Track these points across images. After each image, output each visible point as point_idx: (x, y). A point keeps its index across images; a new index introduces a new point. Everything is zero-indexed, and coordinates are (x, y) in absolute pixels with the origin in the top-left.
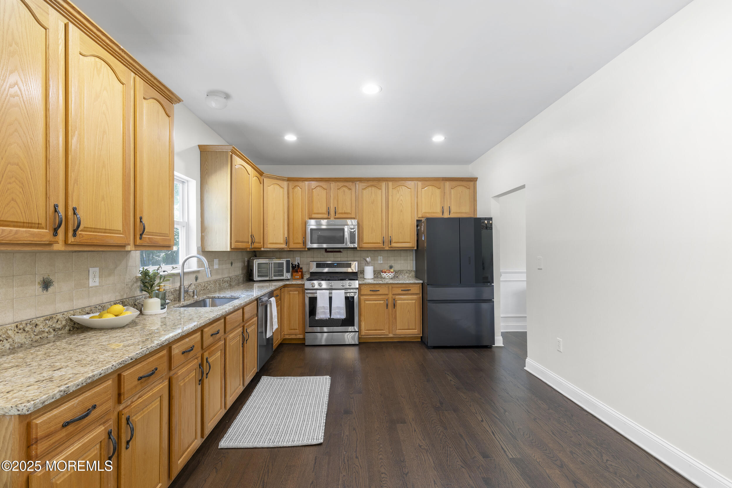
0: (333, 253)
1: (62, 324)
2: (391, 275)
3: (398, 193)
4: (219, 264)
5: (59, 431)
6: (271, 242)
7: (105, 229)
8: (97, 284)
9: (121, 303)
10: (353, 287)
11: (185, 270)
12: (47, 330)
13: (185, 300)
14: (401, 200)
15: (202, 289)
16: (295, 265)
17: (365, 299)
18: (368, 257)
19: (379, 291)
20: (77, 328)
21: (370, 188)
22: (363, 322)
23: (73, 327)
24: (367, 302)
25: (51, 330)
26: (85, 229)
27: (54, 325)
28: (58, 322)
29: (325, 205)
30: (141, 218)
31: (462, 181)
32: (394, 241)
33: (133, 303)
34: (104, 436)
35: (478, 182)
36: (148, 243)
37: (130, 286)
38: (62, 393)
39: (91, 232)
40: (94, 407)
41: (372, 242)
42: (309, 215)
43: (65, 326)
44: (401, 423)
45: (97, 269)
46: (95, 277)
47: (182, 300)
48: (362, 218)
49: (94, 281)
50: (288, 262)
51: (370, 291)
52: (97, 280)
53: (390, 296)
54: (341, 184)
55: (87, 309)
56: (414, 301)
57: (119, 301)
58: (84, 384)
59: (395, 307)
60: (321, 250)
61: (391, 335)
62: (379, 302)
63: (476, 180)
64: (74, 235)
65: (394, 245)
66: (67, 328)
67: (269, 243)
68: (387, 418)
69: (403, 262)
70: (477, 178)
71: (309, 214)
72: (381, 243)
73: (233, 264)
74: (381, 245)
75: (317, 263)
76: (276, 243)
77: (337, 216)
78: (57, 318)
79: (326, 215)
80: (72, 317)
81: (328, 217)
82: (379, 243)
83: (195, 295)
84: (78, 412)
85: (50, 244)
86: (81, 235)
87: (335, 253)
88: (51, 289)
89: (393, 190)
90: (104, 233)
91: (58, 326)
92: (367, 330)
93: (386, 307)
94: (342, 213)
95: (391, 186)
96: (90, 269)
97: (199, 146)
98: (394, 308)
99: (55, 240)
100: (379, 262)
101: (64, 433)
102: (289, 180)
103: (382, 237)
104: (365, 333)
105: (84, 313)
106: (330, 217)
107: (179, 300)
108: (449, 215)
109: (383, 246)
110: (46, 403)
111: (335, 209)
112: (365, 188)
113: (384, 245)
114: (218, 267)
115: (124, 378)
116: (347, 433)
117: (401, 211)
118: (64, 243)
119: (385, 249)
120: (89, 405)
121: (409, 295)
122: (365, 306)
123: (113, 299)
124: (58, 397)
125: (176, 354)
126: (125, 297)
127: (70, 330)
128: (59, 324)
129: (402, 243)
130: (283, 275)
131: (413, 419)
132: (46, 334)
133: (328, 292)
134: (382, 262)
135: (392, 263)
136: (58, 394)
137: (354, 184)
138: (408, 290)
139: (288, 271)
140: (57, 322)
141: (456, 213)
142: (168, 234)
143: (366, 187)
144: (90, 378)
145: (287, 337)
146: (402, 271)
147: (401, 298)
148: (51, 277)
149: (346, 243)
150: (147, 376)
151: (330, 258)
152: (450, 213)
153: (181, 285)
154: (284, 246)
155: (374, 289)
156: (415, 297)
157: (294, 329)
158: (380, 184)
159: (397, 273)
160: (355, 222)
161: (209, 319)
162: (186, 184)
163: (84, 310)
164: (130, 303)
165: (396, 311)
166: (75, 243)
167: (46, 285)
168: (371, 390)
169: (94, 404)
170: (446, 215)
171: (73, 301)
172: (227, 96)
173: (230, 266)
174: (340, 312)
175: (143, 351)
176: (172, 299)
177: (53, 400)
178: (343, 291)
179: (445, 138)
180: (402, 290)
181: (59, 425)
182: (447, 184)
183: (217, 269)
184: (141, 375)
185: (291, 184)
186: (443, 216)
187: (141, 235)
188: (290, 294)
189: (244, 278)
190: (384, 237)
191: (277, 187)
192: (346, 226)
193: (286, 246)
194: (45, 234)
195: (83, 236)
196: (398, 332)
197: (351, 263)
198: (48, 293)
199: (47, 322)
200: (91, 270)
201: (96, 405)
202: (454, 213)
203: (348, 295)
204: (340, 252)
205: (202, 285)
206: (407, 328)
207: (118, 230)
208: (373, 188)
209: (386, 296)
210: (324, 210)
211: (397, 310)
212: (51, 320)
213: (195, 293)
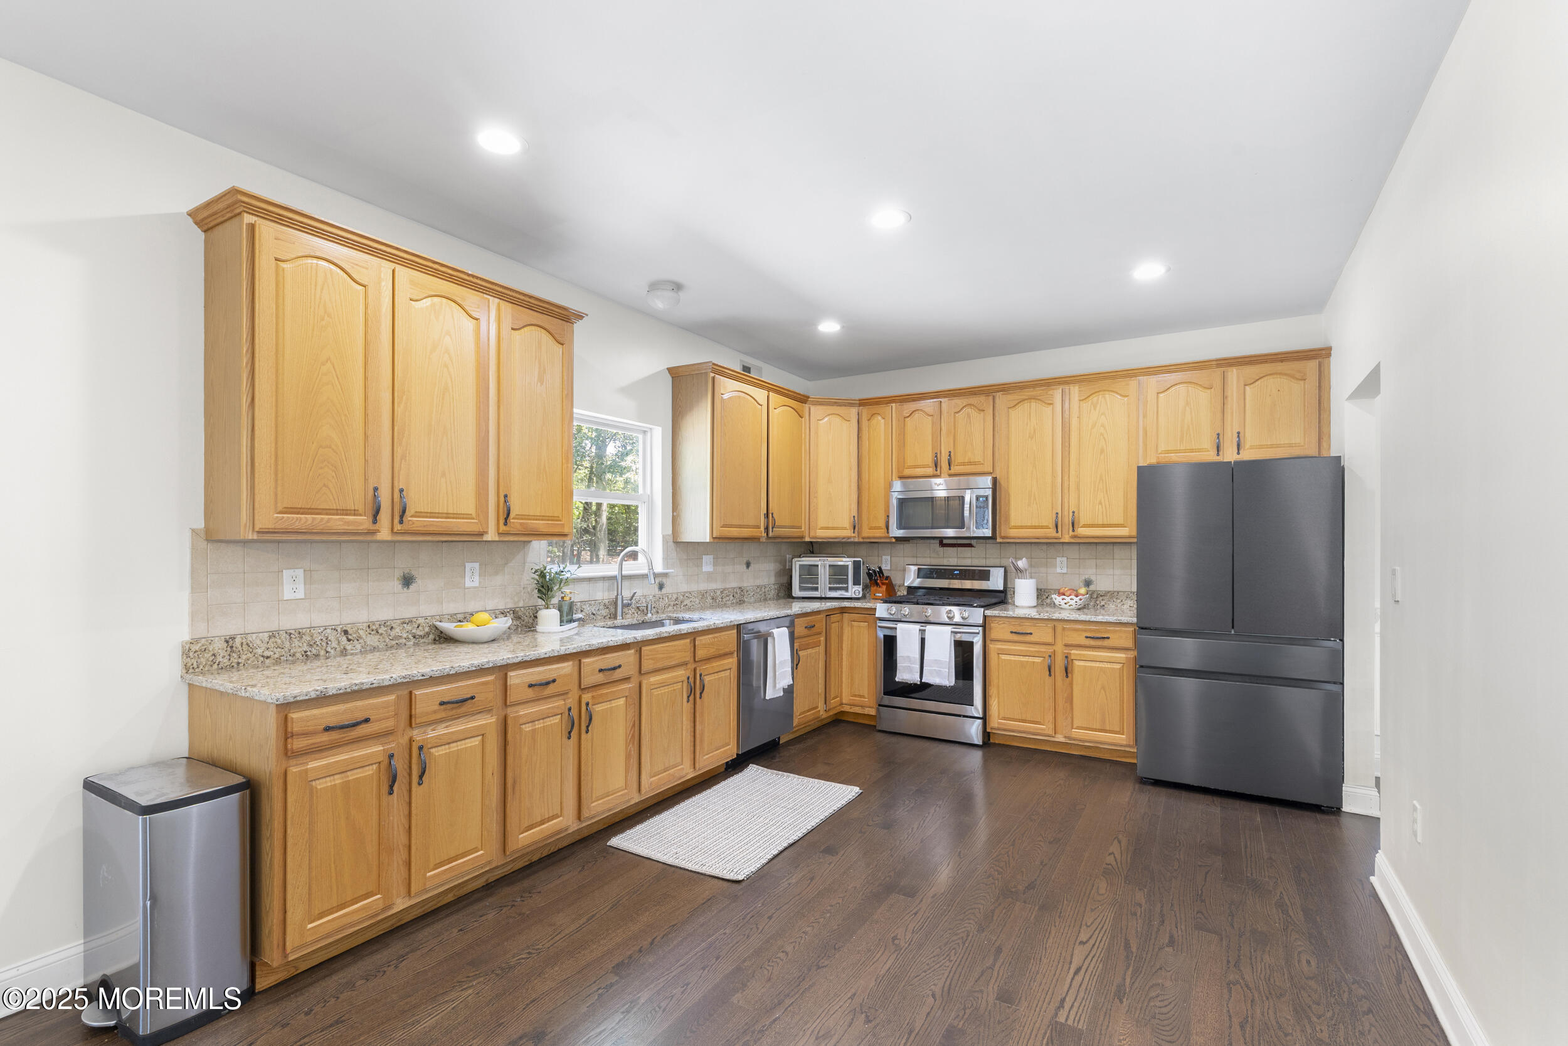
0: (955, 549)
1: (424, 630)
2: (1074, 601)
3: (1095, 409)
4: (715, 564)
5: (319, 733)
6: (822, 526)
7: (447, 513)
8: (476, 584)
9: (512, 612)
10: (971, 621)
11: (624, 573)
12: (405, 635)
13: (623, 619)
14: (1103, 425)
15: (672, 603)
16: (874, 571)
17: (999, 649)
18: (1021, 559)
19: (1031, 634)
20: (444, 638)
21: (1026, 405)
22: (993, 699)
23: (440, 637)
24: (1003, 657)
25: (410, 636)
26: (417, 514)
27: (414, 631)
28: (420, 627)
29: (930, 448)
30: (506, 496)
31: (1282, 361)
32: (1082, 523)
33: (531, 614)
34: (384, 759)
35: (1334, 360)
36: (519, 531)
37: (529, 590)
38: (318, 693)
39: (426, 517)
40: (367, 720)
41: (1029, 524)
42: (899, 472)
43: (428, 634)
44: (904, 895)
45: (477, 565)
46: (473, 575)
47: (619, 617)
48: (1008, 472)
49: (472, 579)
50: (857, 565)
51: (1012, 632)
52: (477, 578)
53: (1059, 648)
54: (959, 402)
55: (458, 616)
56: (1118, 666)
57: (508, 610)
58: (349, 690)
59: (1070, 675)
60: (932, 541)
61: (1060, 738)
62: (1031, 659)
63: (1329, 355)
64: (401, 522)
65: (1082, 531)
66: (431, 637)
67: (819, 527)
68: (888, 879)
69: (1118, 572)
70: (1330, 349)
71: (898, 469)
72: (1051, 526)
73: (752, 565)
74: (1051, 532)
75: (919, 569)
76: (833, 528)
77: (952, 471)
78: (418, 622)
79: (931, 469)
80: (438, 624)
81: (935, 472)
82: (1047, 527)
83: (649, 612)
84: (346, 719)
85: (373, 533)
86: (410, 522)
87: (960, 549)
88: (413, 587)
89: (1081, 403)
90: (446, 518)
91: (419, 632)
92: (1004, 719)
93: (1048, 673)
94: (963, 464)
95: (1077, 395)
96: (467, 564)
97: (669, 370)
98: (1067, 676)
99: (375, 528)
100: (1059, 570)
101: (325, 738)
102: (863, 403)
103: (1054, 512)
104: (999, 723)
105: (454, 620)
106: (938, 472)
107: (615, 618)
108: (1238, 453)
109: (1054, 534)
110: (298, 698)
111: (950, 455)
112: (1015, 405)
113: (1057, 532)
114: (712, 570)
115: (416, 697)
116: (794, 881)
117: (1102, 451)
118: (390, 532)
119: (1062, 541)
120: (360, 716)
121: (1106, 650)
122: (999, 664)
123: (501, 606)
124: (313, 695)
125: (514, 684)
126: (521, 604)
127: (435, 640)
128: (421, 631)
129: (1103, 526)
130: (846, 589)
131: (935, 895)
132: (404, 641)
133: (917, 627)
134: (1064, 570)
135: (1090, 573)
136: (313, 692)
137: (991, 398)
138: (1104, 638)
139: (856, 582)
140: (418, 627)
141: (1261, 447)
142: (558, 517)
143: (1018, 403)
144: (356, 685)
145: (847, 708)
146: (1116, 594)
147: (1084, 655)
148: (413, 573)
149: (969, 528)
150: (457, 702)
151: (950, 560)
152: (1238, 450)
153: (618, 595)
154: (848, 533)
155: (1021, 631)
156: (1121, 656)
157: (860, 696)
158: (1051, 392)
159: (1095, 599)
160: (988, 481)
161: (590, 645)
162: (649, 434)
163: (455, 617)
164: (527, 614)
165: (1071, 684)
166: (403, 531)
167: (407, 581)
168: (913, 828)
169: (367, 716)
170: (1230, 455)
171: (442, 604)
172: (678, 287)
173: (745, 568)
174: (941, 672)
175: (445, 669)
176: (605, 615)
177: (307, 698)
178: (949, 629)
179: (1169, 270)
180: (1087, 637)
181: (319, 727)
182: (1233, 374)
183: (709, 573)
184: (446, 700)
185: (865, 411)
186: (1218, 458)
187: (506, 519)
188: (852, 626)
189: (779, 591)
190: (1057, 513)
191: (837, 420)
192: (968, 492)
193: (854, 532)
194: (363, 521)
195: (413, 523)
196: (1077, 733)
197: (989, 570)
198: (410, 591)
199: (405, 625)
200: (468, 566)
201: (370, 719)
202: (1252, 447)
203: (958, 637)
204: (970, 545)
205: (670, 597)
206: (1098, 727)
207: (468, 514)
208: (1033, 404)
209: (1050, 647)
210: (929, 459)
211: (1074, 682)
212: (409, 624)
213: (649, 609)
